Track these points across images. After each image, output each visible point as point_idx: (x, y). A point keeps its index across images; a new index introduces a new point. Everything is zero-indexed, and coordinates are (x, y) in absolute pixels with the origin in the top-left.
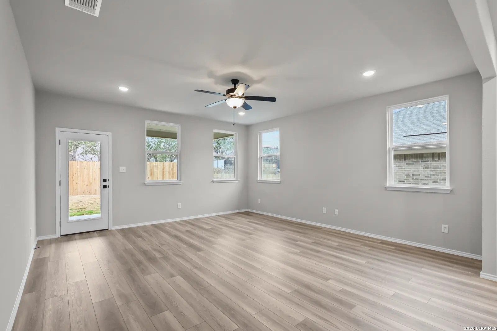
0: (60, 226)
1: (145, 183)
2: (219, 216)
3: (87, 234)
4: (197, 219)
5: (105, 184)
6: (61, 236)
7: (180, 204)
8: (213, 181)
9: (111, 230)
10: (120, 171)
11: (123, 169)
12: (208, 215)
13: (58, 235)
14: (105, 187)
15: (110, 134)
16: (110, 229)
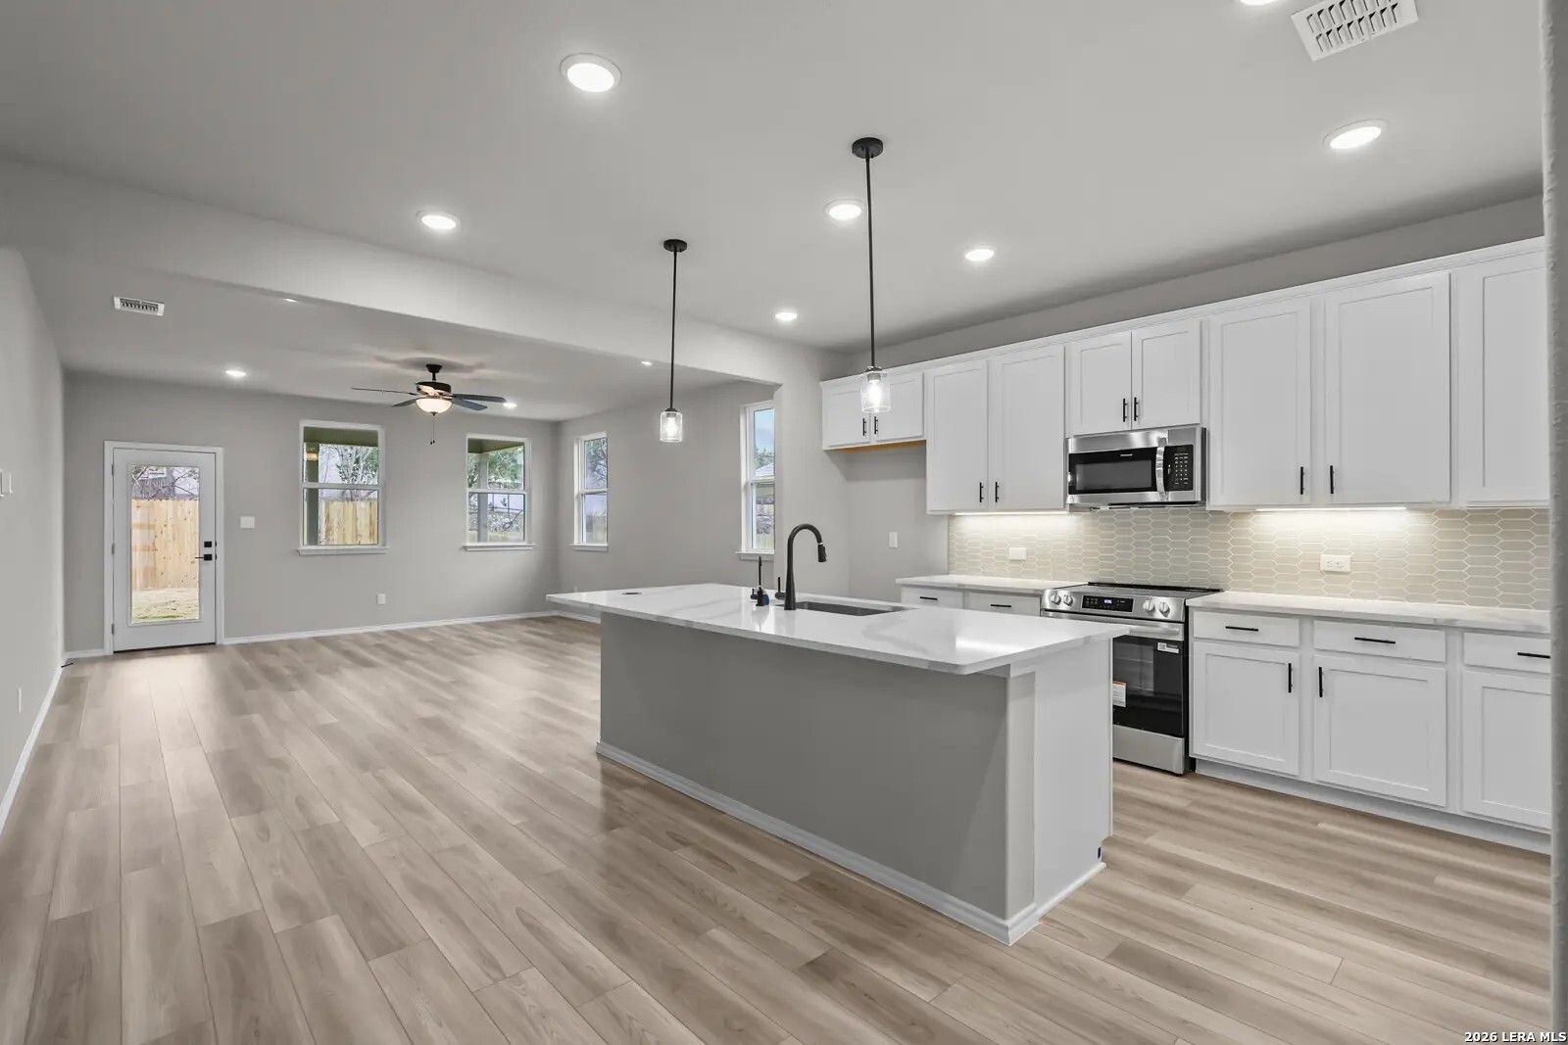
0: (113, 632)
1: (298, 551)
2: (478, 624)
3: (169, 650)
4: (421, 629)
5: (208, 551)
6: (115, 652)
7: (384, 596)
8: (465, 548)
9: (222, 646)
10: (243, 526)
11: (248, 522)
12: (452, 622)
13: (109, 651)
14: (208, 557)
15: (220, 450)
16: (218, 643)
